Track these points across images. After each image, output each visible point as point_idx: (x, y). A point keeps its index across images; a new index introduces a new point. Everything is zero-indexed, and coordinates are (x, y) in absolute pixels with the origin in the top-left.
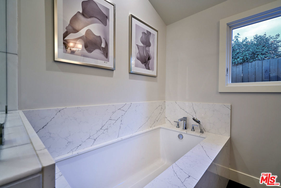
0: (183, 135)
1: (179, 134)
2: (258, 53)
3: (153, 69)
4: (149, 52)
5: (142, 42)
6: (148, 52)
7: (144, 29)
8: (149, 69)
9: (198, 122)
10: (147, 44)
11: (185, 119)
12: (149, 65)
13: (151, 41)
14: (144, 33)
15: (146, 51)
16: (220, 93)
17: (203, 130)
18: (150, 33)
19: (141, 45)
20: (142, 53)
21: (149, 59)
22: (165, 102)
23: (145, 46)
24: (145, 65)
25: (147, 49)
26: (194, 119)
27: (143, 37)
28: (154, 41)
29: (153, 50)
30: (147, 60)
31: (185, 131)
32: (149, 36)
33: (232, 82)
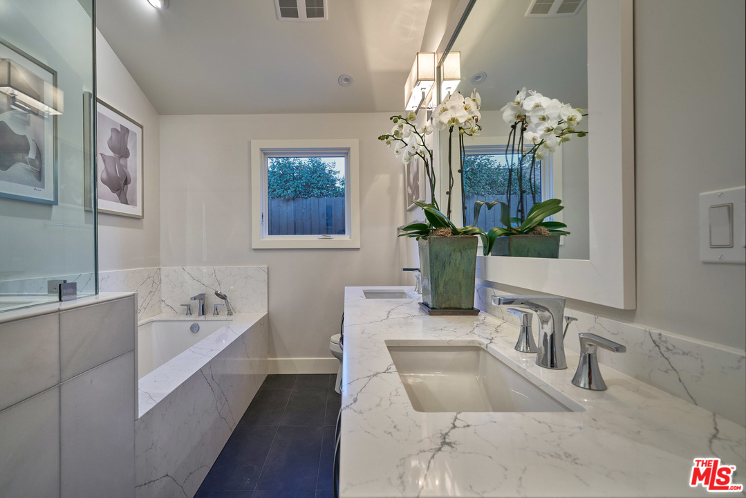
0: (200, 324)
1: (191, 323)
2: (313, 185)
3: (134, 203)
4: (127, 169)
5: (112, 149)
6: (123, 169)
7: (115, 123)
8: (126, 203)
9: (224, 298)
10: (122, 152)
11: (201, 297)
12: (125, 194)
13: (129, 147)
14: (114, 130)
15: (121, 167)
16: (254, 249)
17: (232, 310)
18: (127, 131)
19: (111, 154)
20: (111, 170)
21: (126, 182)
22: (160, 269)
23: (117, 156)
24: (119, 196)
25: (122, 161)
26: (217, 294)
27: (113, 139)
28: (135, 146)
29: (134, 164)
30: (122, 185)
31: (202, 318)
32: (126, 137)
33: (271, 233)
